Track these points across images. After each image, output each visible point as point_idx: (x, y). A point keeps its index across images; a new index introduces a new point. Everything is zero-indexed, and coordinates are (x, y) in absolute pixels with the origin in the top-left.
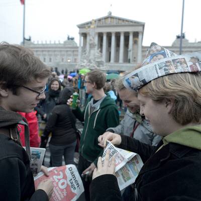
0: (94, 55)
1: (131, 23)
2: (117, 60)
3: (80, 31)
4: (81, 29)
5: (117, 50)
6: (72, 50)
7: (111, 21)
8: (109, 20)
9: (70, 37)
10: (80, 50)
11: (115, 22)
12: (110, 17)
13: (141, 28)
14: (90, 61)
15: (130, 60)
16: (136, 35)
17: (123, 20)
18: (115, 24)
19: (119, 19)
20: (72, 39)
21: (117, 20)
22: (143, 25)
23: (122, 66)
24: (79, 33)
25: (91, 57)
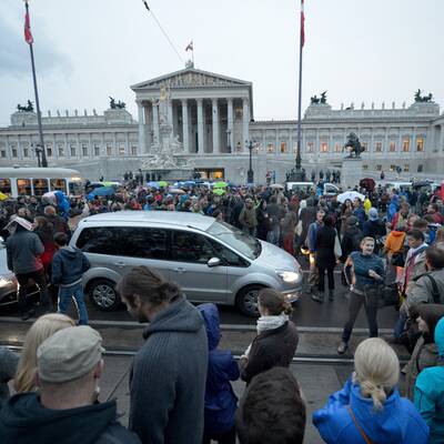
0: (170, 146)
1: (229, 84)
2: (209, 149)
4: (140, 94)
5: (209, 130)
6: (127, 130)
7: (193, 79)
8: (190, 76)
9: (116, 102)
10: (141, 130)
11: (200, 81)
12: (190, 71)
13: (246, 92)
14: (164, 157)
15: (230, 148)
16: (238, 103)
17: (215, 78)
18: (200, 84)
19: (208, 76)
20: (122, 106)
21: (204, 78)
22: (249, 88)
23: (218, 160)
24: (137, 101)
25: (166, 149)
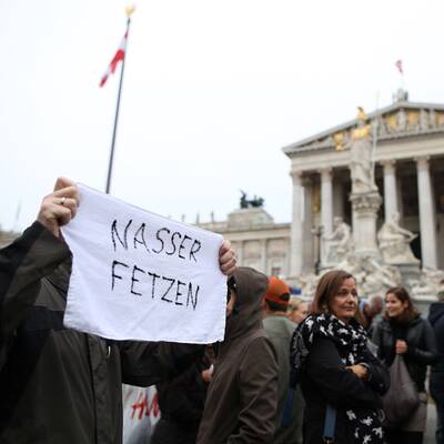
3: (293, 166)
4: (298, 161)
6: (264, 236)
7: (407, 122)
8: (402, 116)
9: (250, 198)
10: (296, 234)
11: (423, 123)
12: (402, 108)
18: (425, 129)
21: (433, 116)
24: (292, 174)
